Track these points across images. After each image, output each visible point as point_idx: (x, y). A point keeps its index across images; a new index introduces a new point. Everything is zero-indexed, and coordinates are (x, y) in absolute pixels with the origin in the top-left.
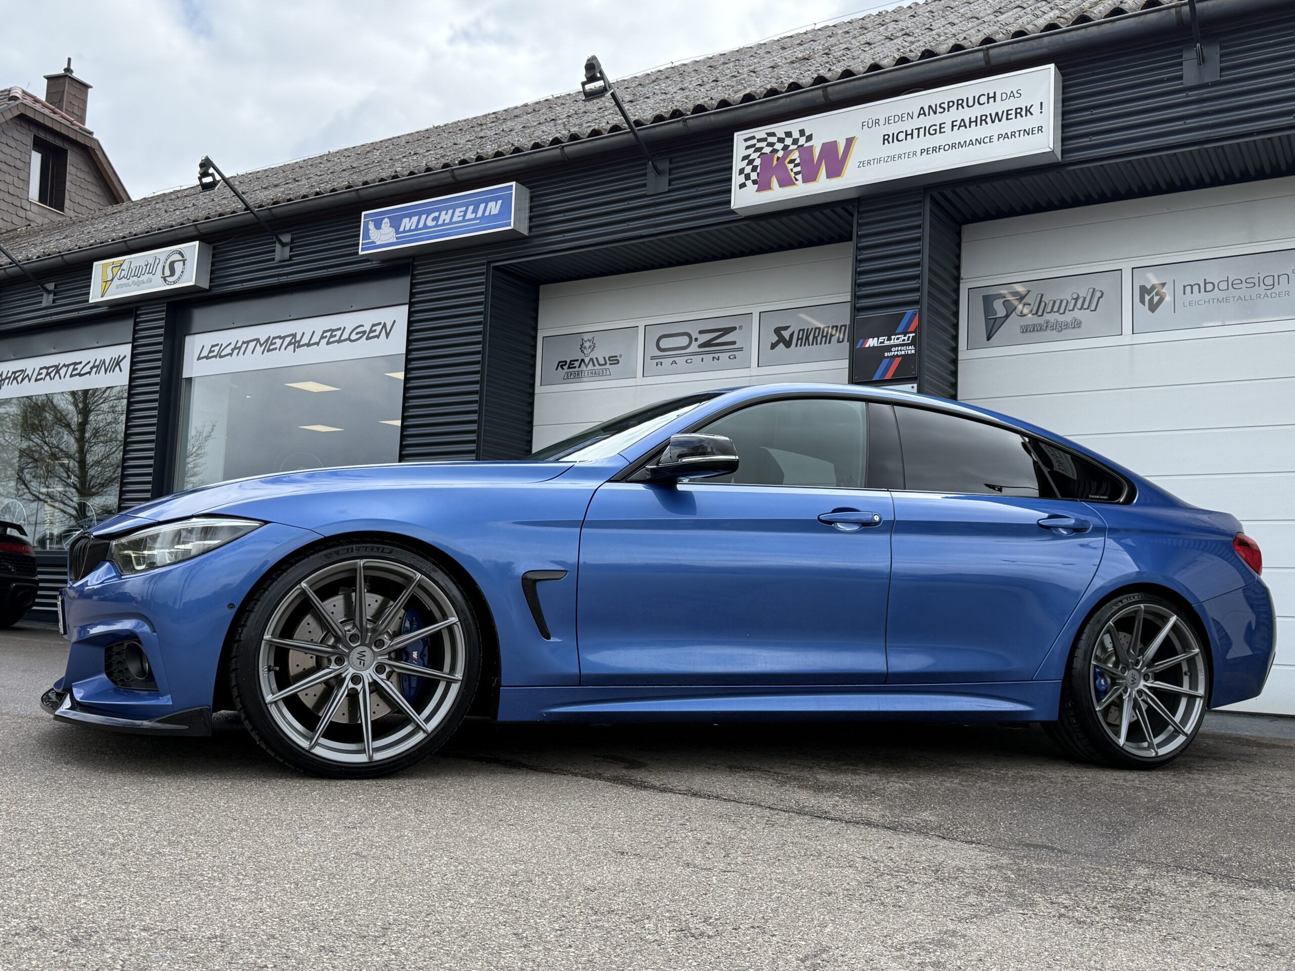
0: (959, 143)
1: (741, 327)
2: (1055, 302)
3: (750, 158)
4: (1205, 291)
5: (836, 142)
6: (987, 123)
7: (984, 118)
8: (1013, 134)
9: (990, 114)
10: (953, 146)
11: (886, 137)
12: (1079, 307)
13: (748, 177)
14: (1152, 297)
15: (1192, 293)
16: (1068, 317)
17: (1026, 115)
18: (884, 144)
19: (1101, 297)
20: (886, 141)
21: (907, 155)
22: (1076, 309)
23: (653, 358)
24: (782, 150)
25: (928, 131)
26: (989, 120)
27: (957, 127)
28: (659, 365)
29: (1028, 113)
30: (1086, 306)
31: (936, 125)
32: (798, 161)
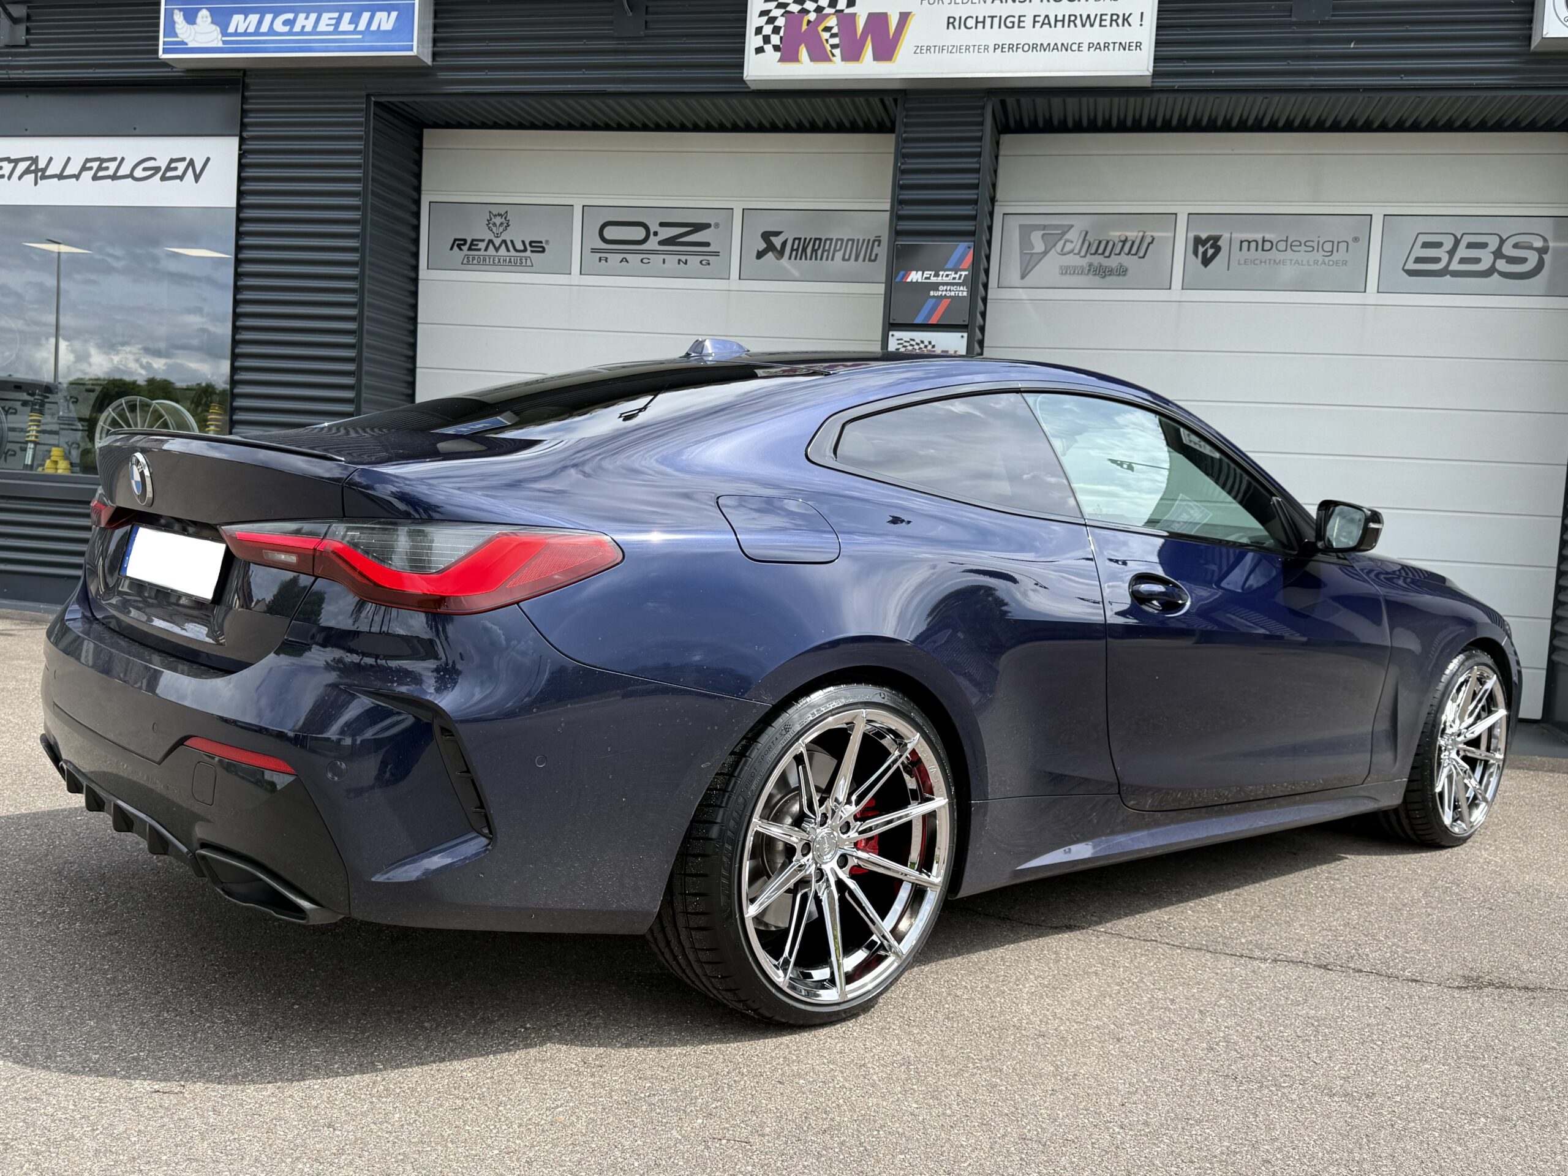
0: (1042, 44)
1: (717, 225)
2: (1100, 242)
3: (771, 15)
4: (1263, 250)
5: (886, 14)
6: (1076, 26)
7: (1073, 18)
8: (1106, 46)
9: (1081, 15)
10: (1034, 47)
11: (951, 20)
12: (1127, 252)
13: (767, 39)
14: (1206, 251)
15: (1249, 250)
16: (1113, 262)
17: (1123, 25)
18: (948, 28)
19: (1152, 242)
20: (951, 26)
21: (976, 48)
22: (1122, 253)
23: (594, 251)
24: (815, 11)
25: (1003, 22)
26: (1078, 22)
27: (1040, 24)
28: (603, 262)
29: (1126, 23)
30: (1134, 251)
31: (1014, 17)
32: (835, 30)
